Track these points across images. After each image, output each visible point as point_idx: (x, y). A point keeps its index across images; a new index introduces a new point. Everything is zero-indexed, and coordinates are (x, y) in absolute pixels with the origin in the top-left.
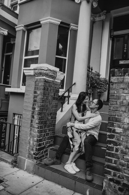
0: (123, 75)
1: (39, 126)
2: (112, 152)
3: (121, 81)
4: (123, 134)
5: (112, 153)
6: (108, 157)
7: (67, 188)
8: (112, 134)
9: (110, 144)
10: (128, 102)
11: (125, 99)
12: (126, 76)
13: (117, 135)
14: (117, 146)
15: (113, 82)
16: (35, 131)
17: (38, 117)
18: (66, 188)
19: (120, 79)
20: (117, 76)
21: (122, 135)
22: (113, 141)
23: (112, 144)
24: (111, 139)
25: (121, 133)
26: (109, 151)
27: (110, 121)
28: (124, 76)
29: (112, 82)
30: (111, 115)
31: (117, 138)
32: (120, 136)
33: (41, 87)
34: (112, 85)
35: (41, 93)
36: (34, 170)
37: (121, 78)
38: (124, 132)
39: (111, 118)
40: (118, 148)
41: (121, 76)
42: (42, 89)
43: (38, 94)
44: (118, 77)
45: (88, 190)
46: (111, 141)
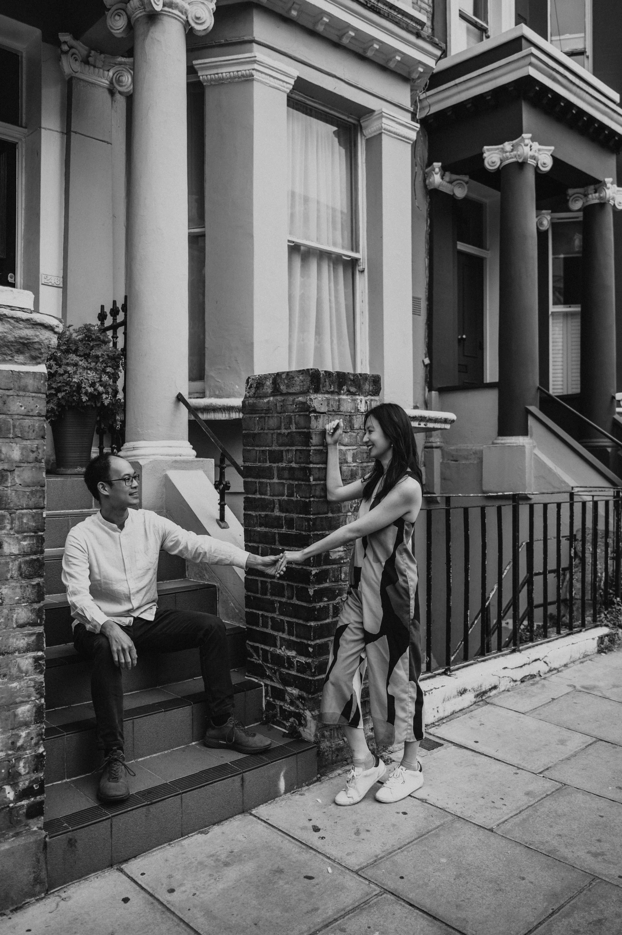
0: (336, 390)
1: (39, 635)
2: (327, 621)
3: (335, 408)
4: (345, 561)
5: (326, 624)
6: (318, 641)
7: (218, 822)
8: (324, 567)
9: (321, 601)
10: (350, 468)
11: (345, 459)
12: (344, 394)
13: (334, 566)
14: (334, 599)
15: (318, 410)
16: (14, 671)
17: (29, 589)
18: (214, 824)
19: (331, 402)
20: (324, 393)
21: (344, 563)
22: (326, 588)
23: (326, 599)
24: (321, 586)
25: (341, 558)
26: (319, 623)
27: (316, 532)
28: (339, 394)
29: (315, 411)
30: (319, 514)
31: (334, 576)
32: (341, 567)
33: (27, 422)
34: (316, 418)
35: (32, 456)
36: (43, 874)
37: (334, 399)
38: (346, 555)
39: (318, 522)
40: (337, 603)
41: (332, 393)
42: (32, 435)
43: (10, 460)
44: (326, 396)
45: (282, 774)
46: (321, 589)
